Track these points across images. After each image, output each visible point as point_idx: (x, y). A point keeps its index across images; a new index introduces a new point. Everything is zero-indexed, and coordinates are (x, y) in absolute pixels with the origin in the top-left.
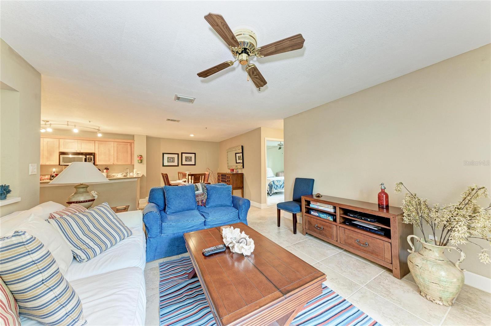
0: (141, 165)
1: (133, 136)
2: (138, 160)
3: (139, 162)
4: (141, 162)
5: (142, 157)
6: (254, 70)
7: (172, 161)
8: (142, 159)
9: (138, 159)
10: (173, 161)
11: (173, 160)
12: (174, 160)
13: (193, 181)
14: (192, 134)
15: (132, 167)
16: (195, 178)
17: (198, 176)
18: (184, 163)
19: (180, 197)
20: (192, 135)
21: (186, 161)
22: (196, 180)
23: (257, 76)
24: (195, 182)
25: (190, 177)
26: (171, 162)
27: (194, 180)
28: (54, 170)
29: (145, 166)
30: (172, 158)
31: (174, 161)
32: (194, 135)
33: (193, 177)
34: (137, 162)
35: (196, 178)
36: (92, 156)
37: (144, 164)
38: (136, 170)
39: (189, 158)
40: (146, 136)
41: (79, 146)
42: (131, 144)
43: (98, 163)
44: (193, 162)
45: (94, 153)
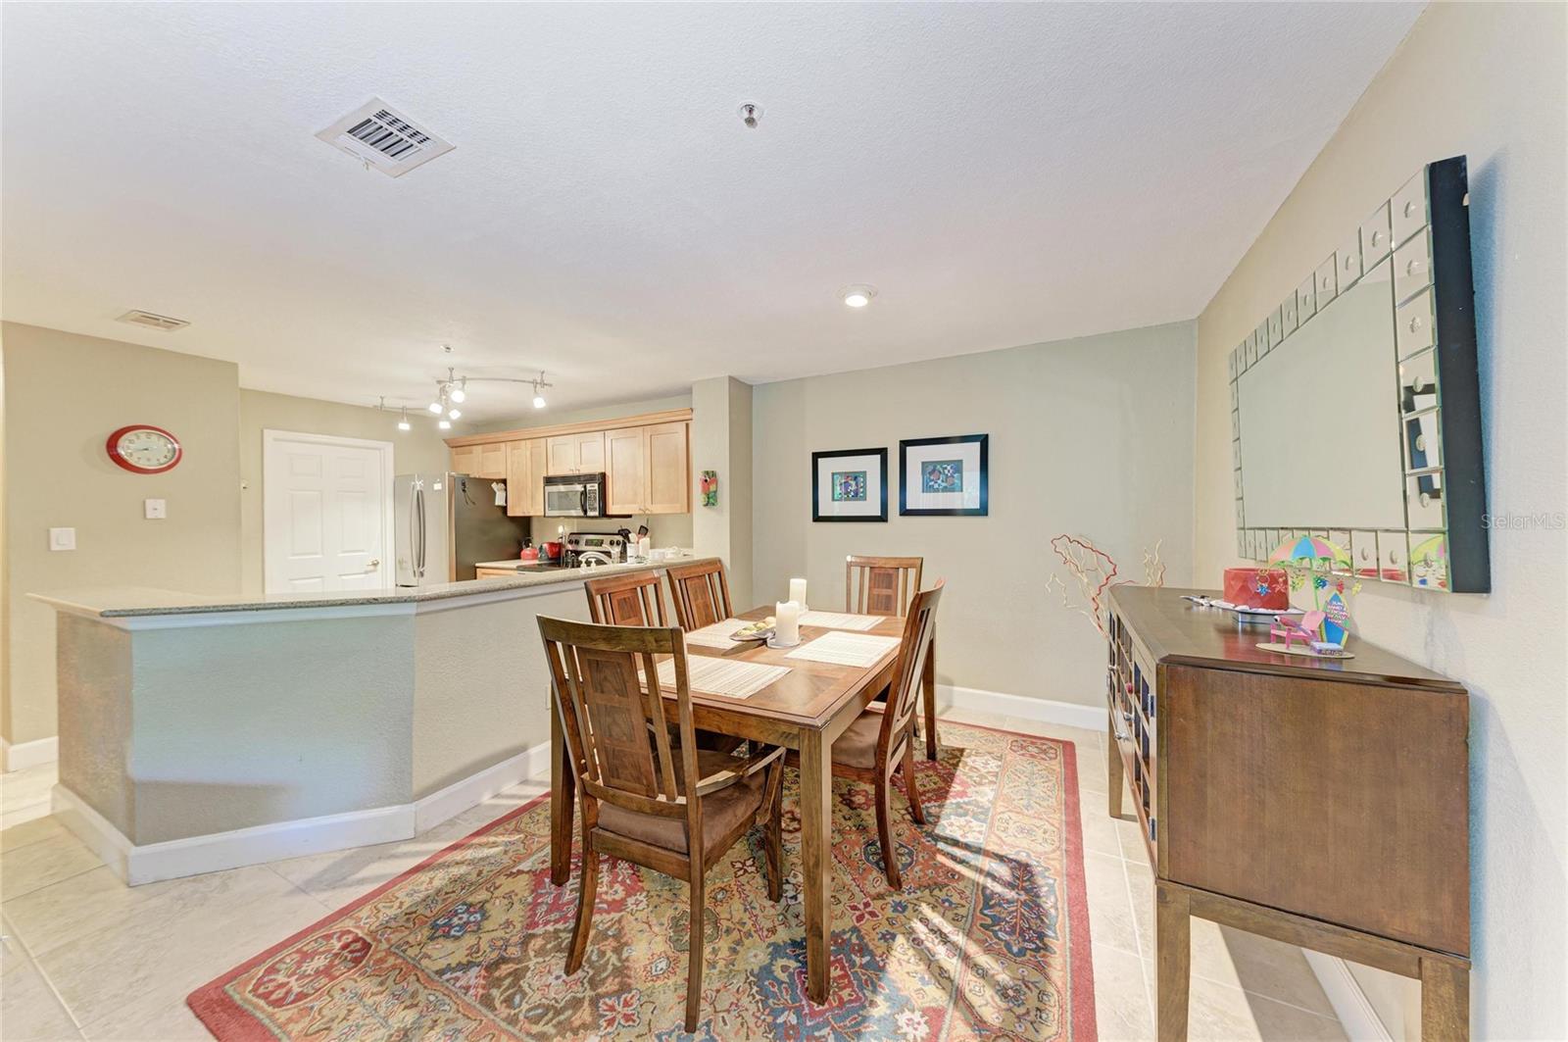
1: (689, 389)
7: (856, 494)
8: (713, 488)
10: (860, 494)
11: (857, 485)
12: (864, 487)
14: (855, 292)
15: (685, 523)
18: (917, 499)
20: (857, 301)
21: (927, 488)
26: (848, 499)
30: (855, 476)
31: (864, 492)
32: (870, 295)
36: (597, 486)
37: (720, 511)
39: (946, 468)
40: (733, 381)
41: (577, 455)
42: (687, 425)
43: (612, 510)
44: (970, 497)
45: (603, 476)
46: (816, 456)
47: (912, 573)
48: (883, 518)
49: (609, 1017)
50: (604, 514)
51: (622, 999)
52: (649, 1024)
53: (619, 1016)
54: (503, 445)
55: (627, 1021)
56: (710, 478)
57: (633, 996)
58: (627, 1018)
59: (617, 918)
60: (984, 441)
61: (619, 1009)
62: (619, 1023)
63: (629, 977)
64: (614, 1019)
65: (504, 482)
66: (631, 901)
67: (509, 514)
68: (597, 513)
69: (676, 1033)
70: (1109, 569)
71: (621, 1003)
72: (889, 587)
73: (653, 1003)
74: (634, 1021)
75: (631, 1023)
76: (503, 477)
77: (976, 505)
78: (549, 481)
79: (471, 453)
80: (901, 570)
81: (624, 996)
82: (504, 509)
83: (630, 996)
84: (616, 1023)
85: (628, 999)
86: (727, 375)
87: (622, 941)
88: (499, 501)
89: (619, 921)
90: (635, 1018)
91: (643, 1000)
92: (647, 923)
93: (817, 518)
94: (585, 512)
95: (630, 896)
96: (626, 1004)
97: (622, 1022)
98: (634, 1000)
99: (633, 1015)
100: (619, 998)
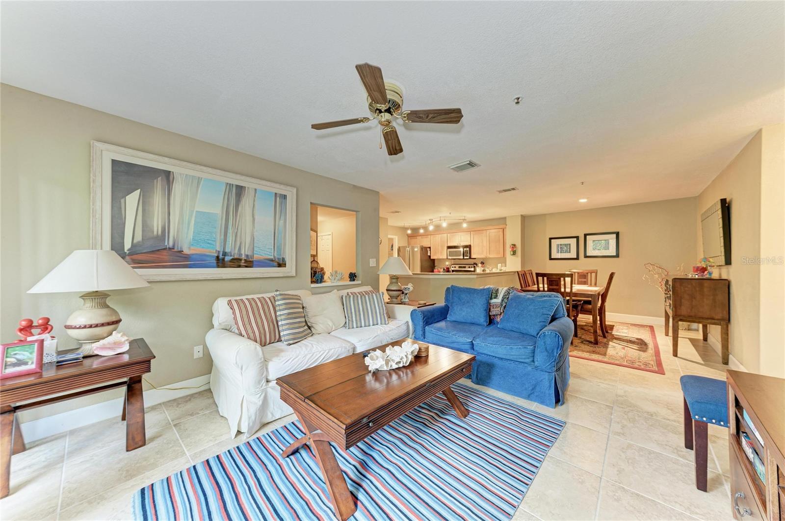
0: (513, 257)
1: (505, 218)
2: (511, 252)
4: (513, 254)
6: (415, 115)
8: (515, 249)
9: (511, 250)
11: (567, 248)
13: (546, 286)
14: (583, 198)
15: (503, 260)
16: (550, 281)
17: (555, 277)
19: (464, 302)
20: (583, 201)
22: (552, 285)
23: (431, 116)
24: (551, 287)
25: (540, 279)
26: (564, 253)
27: (547, 284)
28: (447, 263)
29: (520, 259)
30: (566, 245)
31: (570, 250)
32: (587, 198)
33: (545, 278)
35: (552, 281)
36: (468, 249)
37: (517, 257)
38: (509, 263)
40: (522, 216)
41: (460, 240)
42: (503, 230)
43: (473, 256)
44: (612, 251)
45: (470, 245)
46: (551, 239)
47: (593, 275)
48: (577, 258)
50: (470, 258)
54: (430, 236)
56: (514, 246)
60: (617, 234)
65: (430, 248)
67: (431, 258)
68: (468, 258)
70: (666, 273)
72: (585, 278)
76: (429, 246)
77: (615, 254)
78: (449, 247)
79: (416, 238)
80: (589, 274)
82: (430, 256)
86: (520, 214)
88: (429, 254)
93: (551, 259)
94: (464, 257)
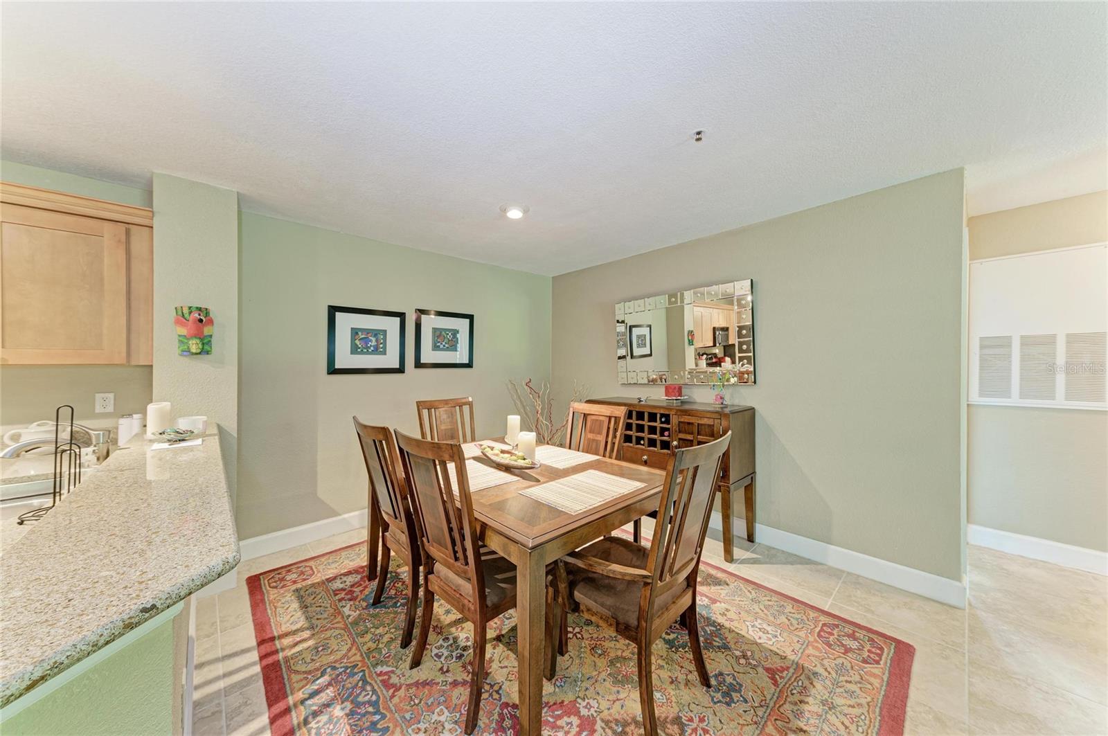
0: (201, 367)
2: (182, 340)
3: (188, 353)
4: (204, 352)
5: (211, 322)
8: (205, 331)
9: (183, 331)
10: (380, 350)
11: (377, 341)
12: (385, 343)
18: (428, 356)
21: (436, 348)
26: (368, 353)
29: (230, 372)
30: (376, 333)
31: (385, 348)
34: (175, 349)
37: (220, 363)
38: (166, 405)
39: (448, 334)
44: (461, 355)
46: (333, 311)
48: (401, 370)
49: (702, 733)
51: (687, 723)
52: (706, 708)
53: (701, 725)
55: (705, 721)
57: (684, 715)
58: (702, 720)
59: (603, 725)
60: (472, 318)
61: (694, 725)
62: (707, 726)
63: (667, 717)
64: (703, 729)
66: (584, 712)
69: (712, 693)
71: (690, 723)
73: (689, 704)
74: (704, 716)
75: (706, 718)
77: (466, 361)
81: (684, 722)
83: (684, 717)
84: (706, 728)
85: (687, 719)
87: (630, 721)
89: (607, 722)
90: (702, 716)
91: (687, 710)
92: (614, 702)
93: (332, 370)
95: (580, 712)
96: (691, 720)
97: (705, 724)
98: (687, 715)
99: (699, 717)
100: (686, 725)
